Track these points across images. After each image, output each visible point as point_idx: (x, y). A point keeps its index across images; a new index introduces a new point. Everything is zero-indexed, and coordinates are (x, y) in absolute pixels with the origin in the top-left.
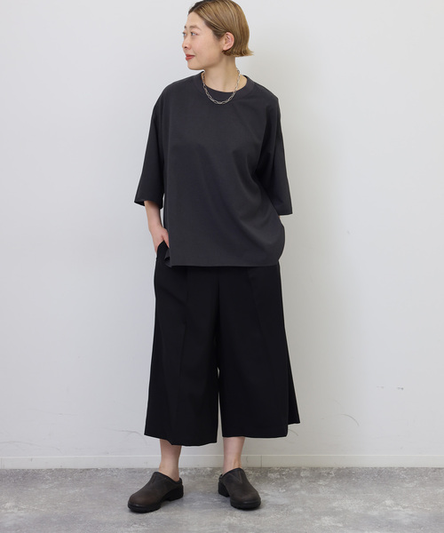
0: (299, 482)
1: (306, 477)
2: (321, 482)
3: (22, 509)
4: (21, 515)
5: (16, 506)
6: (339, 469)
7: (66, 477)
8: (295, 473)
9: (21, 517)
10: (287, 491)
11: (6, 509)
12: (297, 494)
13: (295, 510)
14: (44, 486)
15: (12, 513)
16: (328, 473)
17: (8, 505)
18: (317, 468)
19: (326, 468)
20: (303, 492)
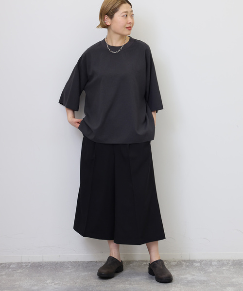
0: (211, 268)
1: (215, 265)
2: (224, 268)
3: (57, 284)
4: (56, 287)
5: (53, 283)
6: (234, 261)
7: (79, 266)
8: (209, 263)
9: (56, 288)
10: (205, 273)
11: (48, 284)
12: (211, 274)
13: (211, 284)
14: (67, 271)
15: (51, 286)
16: (228, 263)
17: (48, 281)
18: (221, 260)
19: (226, 260)
20: (215, 274)
